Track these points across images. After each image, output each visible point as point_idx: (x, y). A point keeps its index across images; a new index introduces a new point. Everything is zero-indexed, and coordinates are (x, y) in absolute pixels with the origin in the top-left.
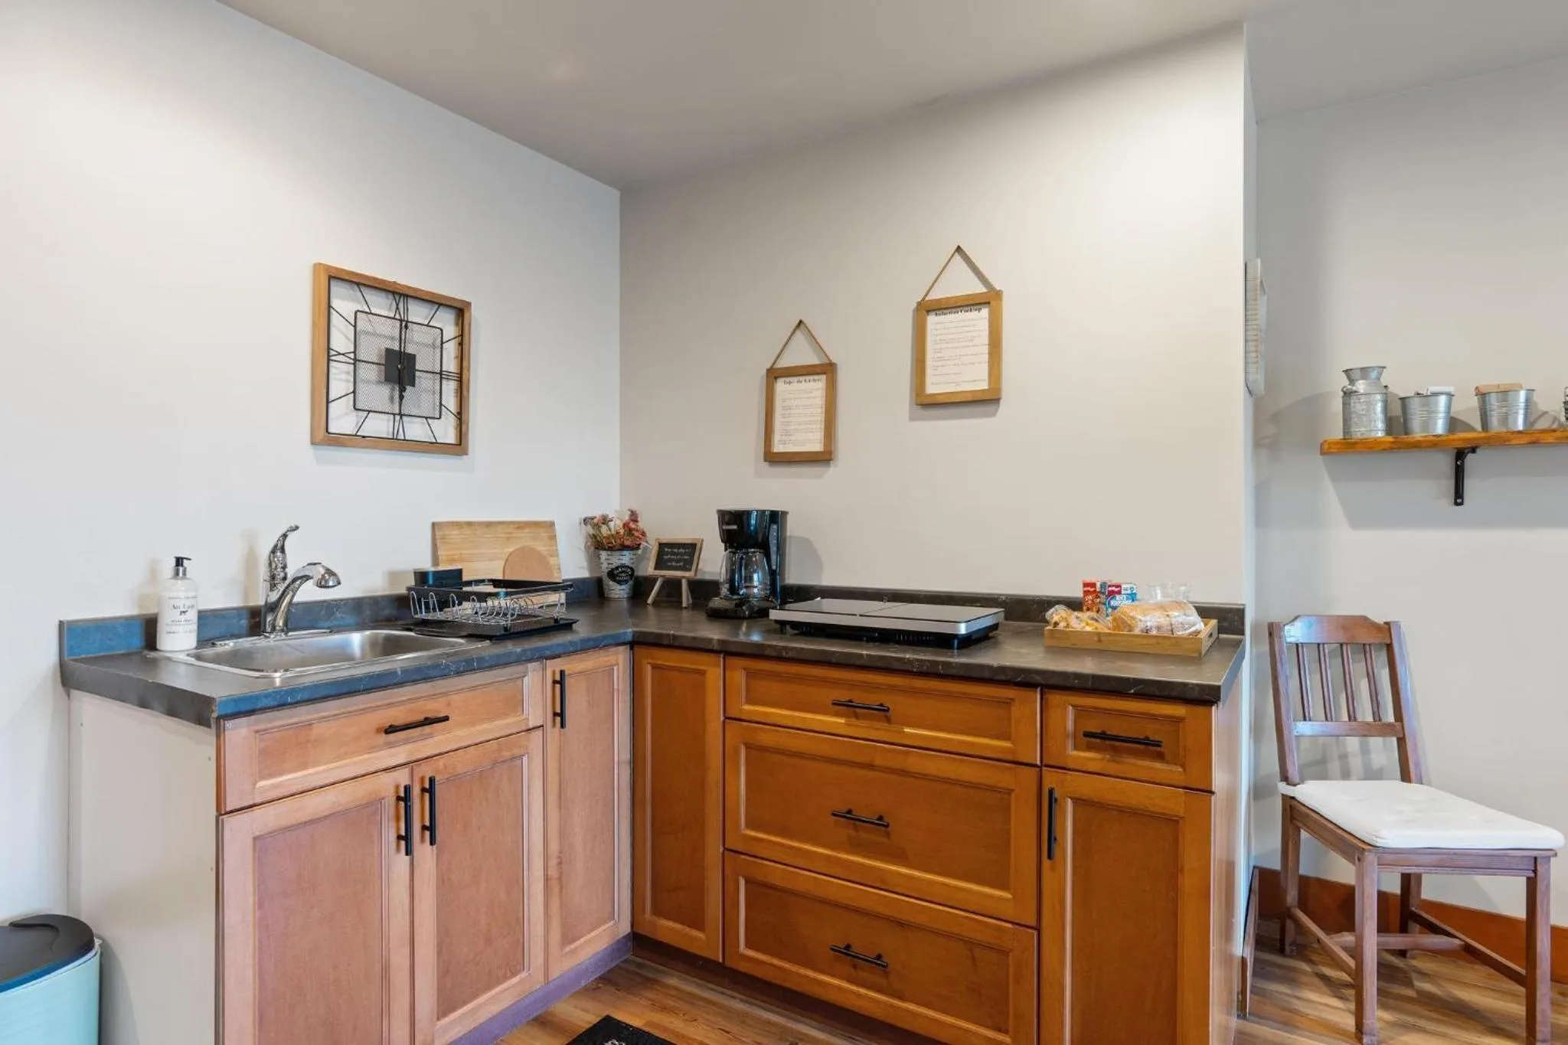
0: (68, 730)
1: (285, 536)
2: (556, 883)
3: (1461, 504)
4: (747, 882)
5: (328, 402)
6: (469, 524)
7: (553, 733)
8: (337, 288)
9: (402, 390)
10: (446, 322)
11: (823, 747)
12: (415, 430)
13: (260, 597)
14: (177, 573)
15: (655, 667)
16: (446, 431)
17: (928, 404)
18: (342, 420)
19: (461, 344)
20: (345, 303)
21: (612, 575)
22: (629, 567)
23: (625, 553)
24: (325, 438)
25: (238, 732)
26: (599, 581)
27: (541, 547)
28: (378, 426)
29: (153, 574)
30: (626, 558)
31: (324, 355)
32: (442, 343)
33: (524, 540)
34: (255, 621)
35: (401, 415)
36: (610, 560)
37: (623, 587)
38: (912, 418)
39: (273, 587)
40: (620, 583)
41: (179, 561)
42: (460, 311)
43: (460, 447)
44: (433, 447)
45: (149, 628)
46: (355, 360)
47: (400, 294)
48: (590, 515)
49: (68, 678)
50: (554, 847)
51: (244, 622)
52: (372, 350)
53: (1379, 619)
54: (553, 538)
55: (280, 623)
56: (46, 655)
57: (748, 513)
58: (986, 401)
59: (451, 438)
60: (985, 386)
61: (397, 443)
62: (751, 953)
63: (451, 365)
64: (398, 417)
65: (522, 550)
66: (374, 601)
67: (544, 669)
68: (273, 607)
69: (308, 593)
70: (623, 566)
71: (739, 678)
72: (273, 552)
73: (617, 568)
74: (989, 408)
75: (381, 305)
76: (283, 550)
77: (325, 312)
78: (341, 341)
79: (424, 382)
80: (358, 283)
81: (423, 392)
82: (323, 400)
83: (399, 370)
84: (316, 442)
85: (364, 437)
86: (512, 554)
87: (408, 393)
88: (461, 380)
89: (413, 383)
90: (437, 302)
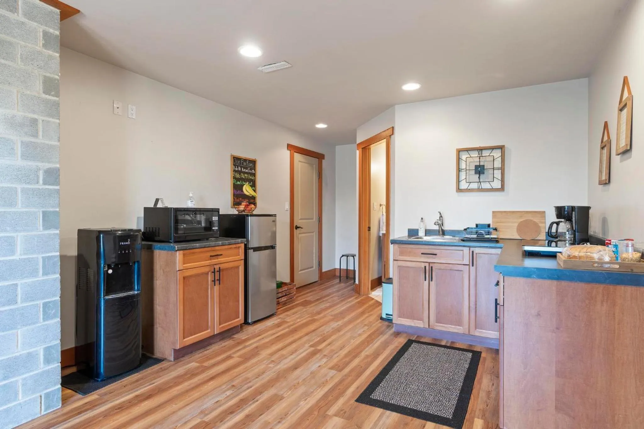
5: (459, 182)
6: (505, 212)
7: (472, 268)
8: (461, 153)
9: (480, 175)
10: (497, 154)
12: (486, 186)
14: (422, 221)
16: (497, 184)
17: (620, 154)
18: (463, 185)
19: (502, 158)
20: (464, 156)
24: (459, 190)
27: (538, 220)
28: (474, 186)
29: (419, 221)
31: (458, 170)
32: (494, 160)
33: (528, 217)
35: (480, 182)
41: (422, 219)
42: (502, 148)
43: (502, 189)
44: (493, 190)
46: (466, 170)
47: (480, 150)
50: (473, 299)
52: (472, 166)
54: (544, 217)
55: (441, 233)
57: (564, 208)
58: (626, 151)
59: (499, 186)
60: (624, 144)
61: (481, 190)
63: (498, 165)
64: (479, 183)
65: (527, 221)
67: (470, 250)
75: (475, 154)
77: (459, 159)
78: (463, 166)
80: (468, 150)
81: (488, 174)
82: (458, 181)
83: (480, 170)
84: (457, 191)
85: (469, 189)
86: (521, 222)
87: (482, 176)
88: (502, 169)
89: (483, 173)
90: (493, 148)
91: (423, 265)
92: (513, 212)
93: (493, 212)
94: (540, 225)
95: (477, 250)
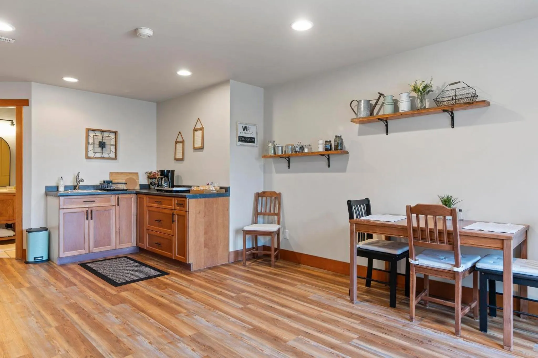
0: (46, 201)
1: (78, 174)
2: (118, 233)
3: (289, 168)
4: (149, 234)
6: (117, 173)
7: (117, 207)
8: (90, 132)
9: (103, 148)
10: (113, 136)
11: (156, 210)
12: (106, 156)
13: (75, 184)
14: (61, 179)
15: (140, 198)
16: (112, 155)
17: (196, 149)
18: (91, 154)
19: (116, 139)
20: (91, 134)
21: (151, 184)
22: (154, 182)
23: (154, 179)
24: (88, 157)
25: (62, 198)
26: (149, 185)
27: (135, 178)
28: (98, 155)
29: (59, 179)
30: (154, 180)
31: (88, 143)
32: (112, 139)
33: (130, 176)
34: (75, 187)
35: (103, 153)
36: (151, 181)
37: (153, 186)
38: (194, 152)
39: (77, 182)
40: (153, 185)
41: (62, 177)
42: (116, 133)
43: (116, 158)
44: (110, 158)
45: (57, 187)
46: (93, 144)
47: (102, 131)
48: (147, 171)
49: (46, 194)
50: (118, 226)
51: (73, 188)
52: (97, 142)
53: (278, 192)
54: (138, 176)
55: (78, 188)
56: (44, 191)
57: (164, 171)
58: (201, 149)
59: (114, 157)
60: (201, 146)
61: (102, 158)
62: (149, 247)
63: (113, 143)
64: (102, 153)
65: (130, 178)
66: (97, 186)
67: (116, 196)
68: (76, 186)
69: (81, 184)
70: (153, 182)
71: (148, 199)
72: (77, 176)
73: (152, 182)
74: (201, 150)
75: (99, 134)
76: (78, 176)
77: (88, 136)
78: (91, 141)
79: (108, 147)
80: (94, 130)
81: (107, 148)
82: (87, 151)
83: (102, 145)
84: (86, 158)
85: (95, 157)
86: (127, 179)
87: (104, 149)
88: (116, 146)
89: (105, 147)
90: (110, 132)
91: (85, 210)
92: (122, 173)
93: (110, 173)
94: (137, 180)
95: (120, 196)
